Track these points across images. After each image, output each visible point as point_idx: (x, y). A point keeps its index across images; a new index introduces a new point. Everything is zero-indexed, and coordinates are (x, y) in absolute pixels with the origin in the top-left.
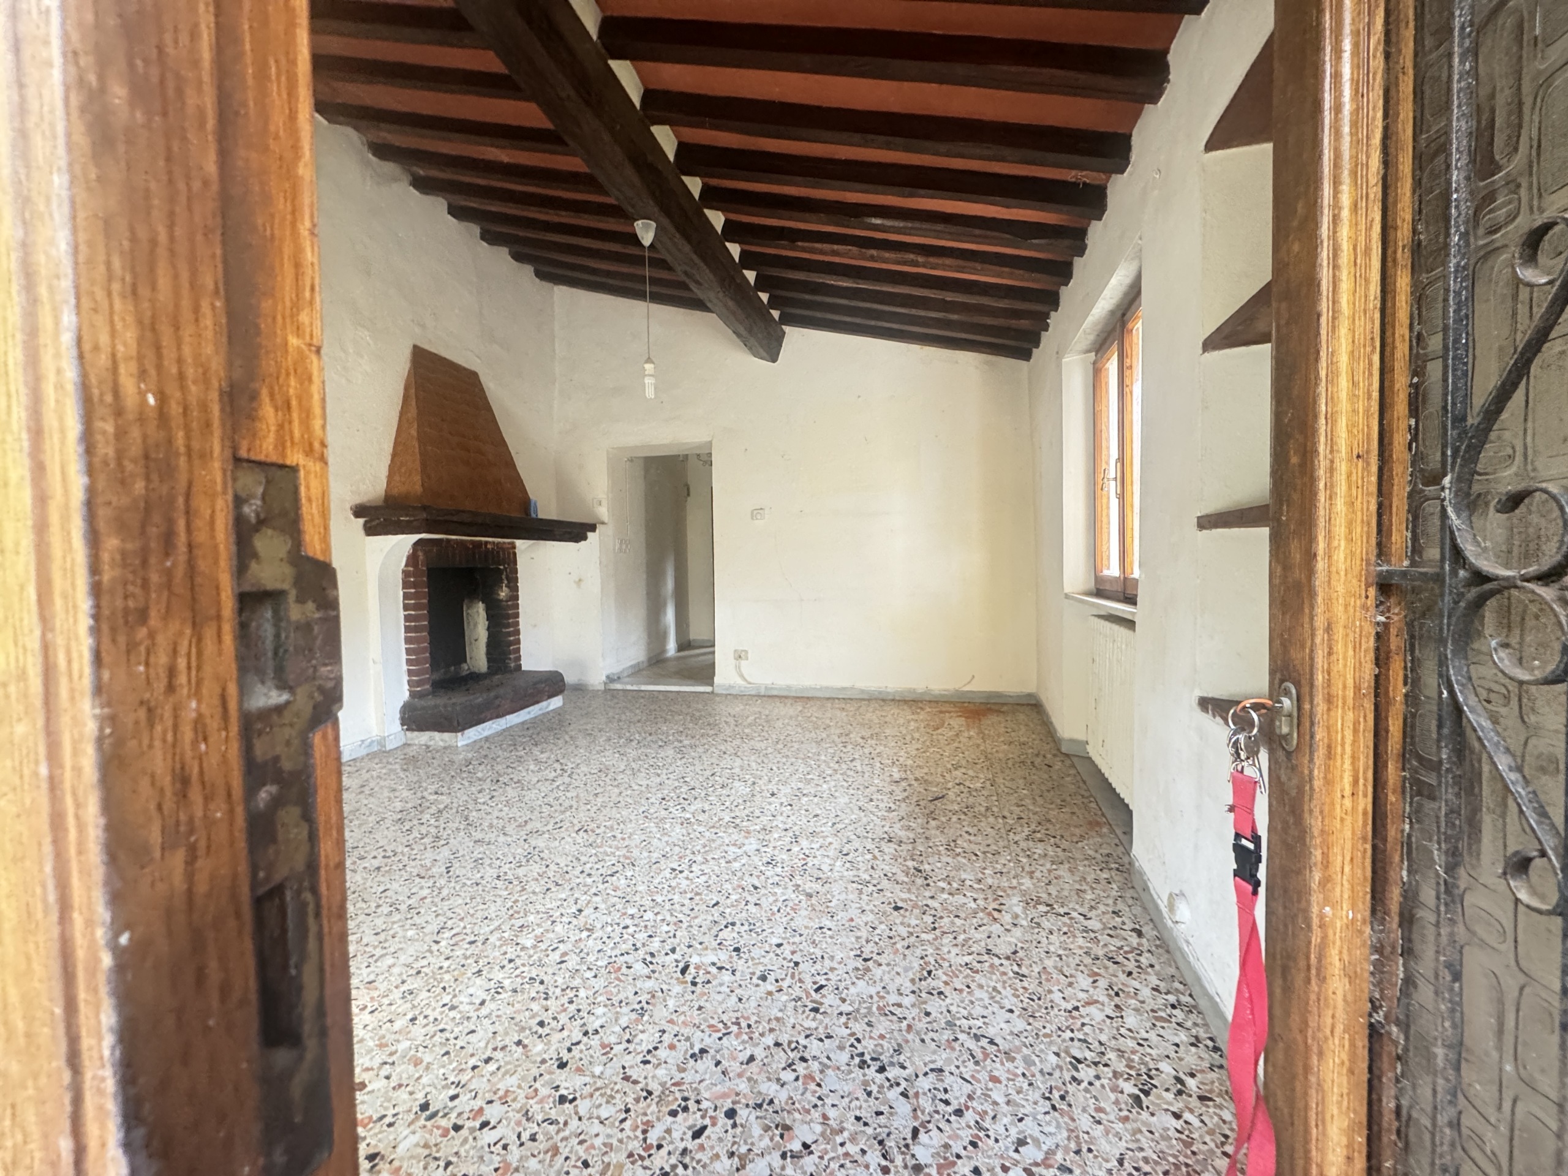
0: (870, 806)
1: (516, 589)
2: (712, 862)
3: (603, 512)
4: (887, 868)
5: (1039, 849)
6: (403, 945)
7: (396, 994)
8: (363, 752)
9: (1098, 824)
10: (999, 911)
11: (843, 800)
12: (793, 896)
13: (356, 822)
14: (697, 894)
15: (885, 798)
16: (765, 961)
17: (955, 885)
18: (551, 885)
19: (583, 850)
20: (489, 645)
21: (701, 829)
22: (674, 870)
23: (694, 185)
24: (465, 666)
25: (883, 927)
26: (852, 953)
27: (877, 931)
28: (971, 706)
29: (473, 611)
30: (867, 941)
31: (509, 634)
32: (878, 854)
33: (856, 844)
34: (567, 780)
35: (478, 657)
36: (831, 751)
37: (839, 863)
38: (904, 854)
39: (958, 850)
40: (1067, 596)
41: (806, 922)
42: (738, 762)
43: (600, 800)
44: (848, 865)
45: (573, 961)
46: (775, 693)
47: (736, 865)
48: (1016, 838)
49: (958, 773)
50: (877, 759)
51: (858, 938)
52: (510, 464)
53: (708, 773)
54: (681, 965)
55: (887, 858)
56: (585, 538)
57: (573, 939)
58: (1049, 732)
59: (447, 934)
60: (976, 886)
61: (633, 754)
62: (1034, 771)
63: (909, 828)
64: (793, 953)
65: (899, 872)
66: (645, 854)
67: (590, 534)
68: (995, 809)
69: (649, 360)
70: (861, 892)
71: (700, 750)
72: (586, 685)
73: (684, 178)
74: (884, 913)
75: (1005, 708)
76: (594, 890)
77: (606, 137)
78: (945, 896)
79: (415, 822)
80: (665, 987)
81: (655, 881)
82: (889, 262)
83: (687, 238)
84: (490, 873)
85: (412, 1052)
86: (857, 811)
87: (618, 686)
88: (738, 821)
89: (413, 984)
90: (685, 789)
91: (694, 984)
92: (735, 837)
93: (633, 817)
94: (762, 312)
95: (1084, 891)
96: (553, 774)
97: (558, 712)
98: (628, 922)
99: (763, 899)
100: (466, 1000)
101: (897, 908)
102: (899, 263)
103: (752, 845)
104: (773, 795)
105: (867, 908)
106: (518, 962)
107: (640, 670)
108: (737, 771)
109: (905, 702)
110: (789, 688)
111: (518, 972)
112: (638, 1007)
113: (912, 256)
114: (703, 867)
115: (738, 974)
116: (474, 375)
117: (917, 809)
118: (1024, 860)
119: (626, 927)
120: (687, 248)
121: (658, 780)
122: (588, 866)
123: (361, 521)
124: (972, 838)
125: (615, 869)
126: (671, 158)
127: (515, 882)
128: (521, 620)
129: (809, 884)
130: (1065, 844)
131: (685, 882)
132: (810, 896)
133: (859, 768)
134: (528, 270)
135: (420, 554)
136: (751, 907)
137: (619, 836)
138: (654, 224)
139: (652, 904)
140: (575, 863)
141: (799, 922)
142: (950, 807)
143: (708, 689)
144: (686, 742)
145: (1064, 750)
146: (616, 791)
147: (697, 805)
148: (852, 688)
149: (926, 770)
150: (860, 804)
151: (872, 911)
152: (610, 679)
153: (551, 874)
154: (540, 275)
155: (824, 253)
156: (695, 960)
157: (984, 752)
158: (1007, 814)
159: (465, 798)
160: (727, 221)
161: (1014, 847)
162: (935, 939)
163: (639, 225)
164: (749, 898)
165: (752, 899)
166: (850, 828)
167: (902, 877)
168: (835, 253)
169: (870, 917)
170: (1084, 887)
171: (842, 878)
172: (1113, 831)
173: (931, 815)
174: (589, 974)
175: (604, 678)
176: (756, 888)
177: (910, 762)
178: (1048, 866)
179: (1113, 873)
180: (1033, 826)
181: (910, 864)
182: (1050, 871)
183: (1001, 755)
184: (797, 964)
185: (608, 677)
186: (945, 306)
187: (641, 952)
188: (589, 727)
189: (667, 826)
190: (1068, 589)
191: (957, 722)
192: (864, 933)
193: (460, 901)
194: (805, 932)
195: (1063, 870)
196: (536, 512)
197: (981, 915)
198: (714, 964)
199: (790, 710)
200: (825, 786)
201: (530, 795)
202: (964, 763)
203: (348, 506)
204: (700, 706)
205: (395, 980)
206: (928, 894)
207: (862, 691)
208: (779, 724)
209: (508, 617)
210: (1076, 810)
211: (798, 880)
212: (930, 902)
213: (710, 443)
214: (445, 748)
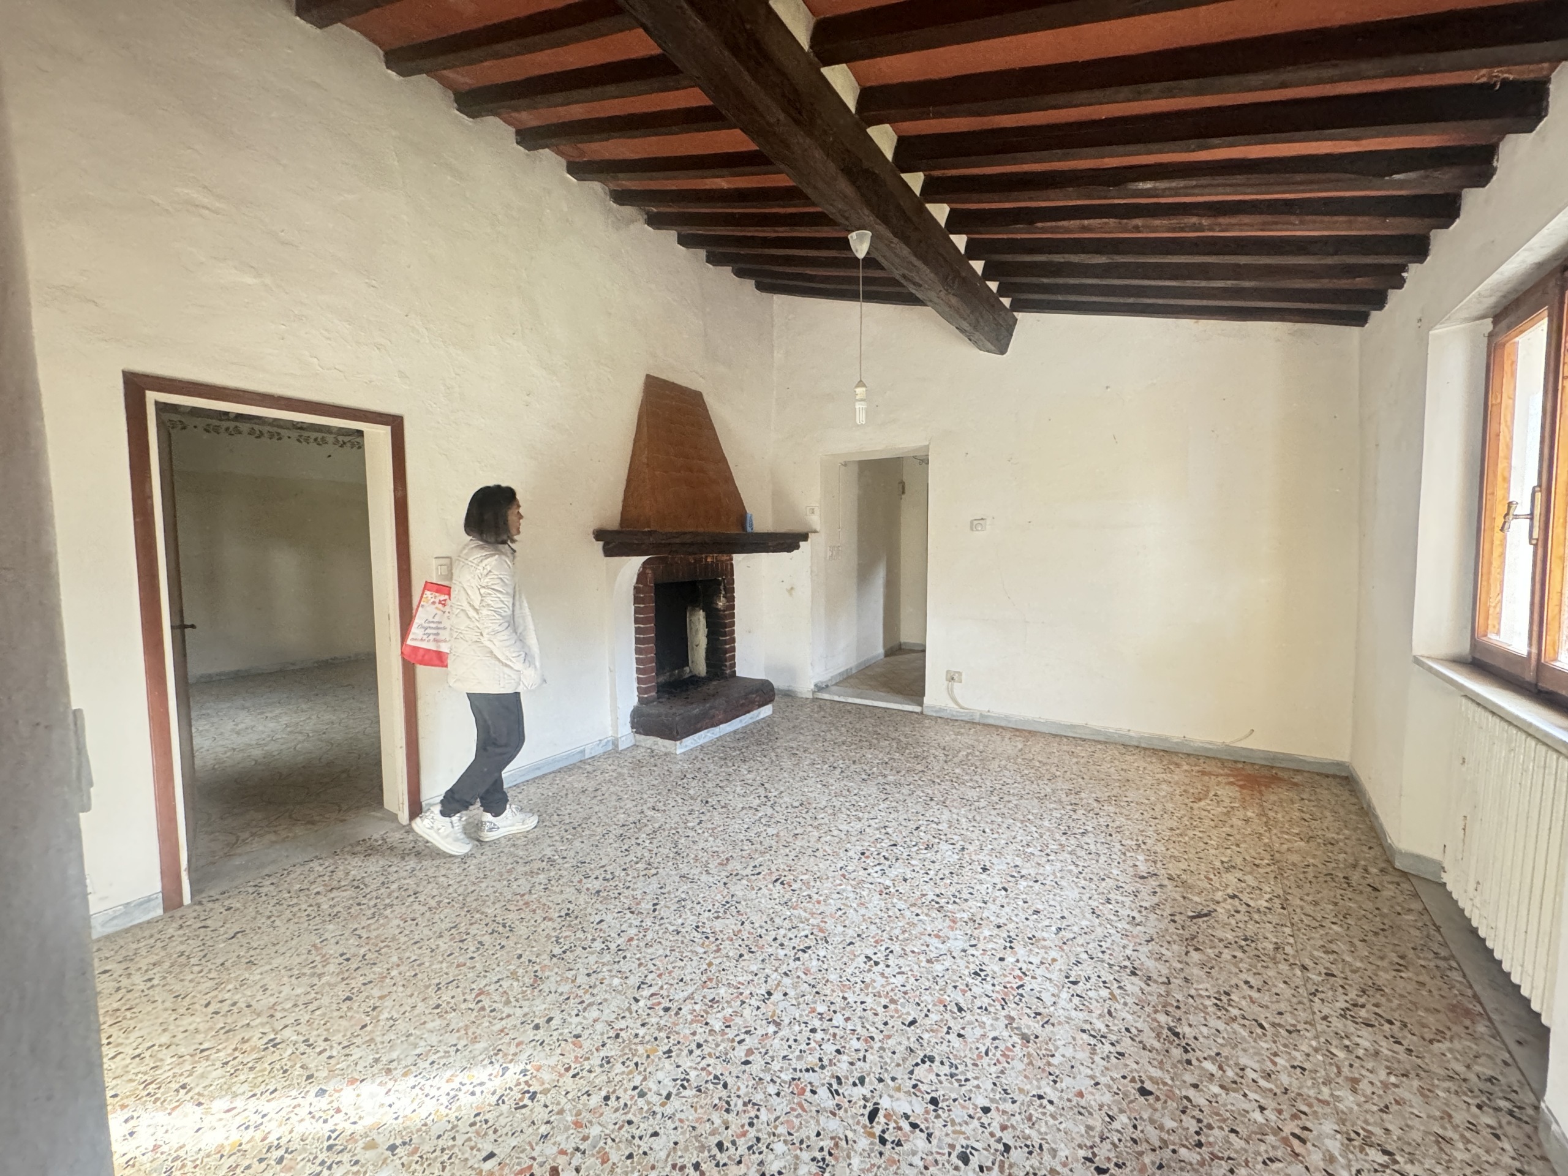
0: (1106, 910)
1: (733, 599)
2: (911, 957)
3: (815, 521)
4: (1129, 1017)
5: (1365, 1040)
6: (607, 996)
7: (596, 1061)
8: (599, 751)
9: (1467, 1013)
10: (1303, 1141)
11: (1072, 894)
12: (1006, 1034)
13: (587, 832)
14: (893, 1001)
15: (1127, 901)
16: (968, 1130)
17: (1230, 1073)
18: (744, 951)
19: (778, 908)
20: (708, 650)
21: (901, 905)
22: (869, 958)
23: (915, 181)
24: (687, 669)
25: (1123, 1118)
26: (1082, 1153)
27: (1116, 1125)
28: (1249, 770)
29: (694, 619)
30: (1102, 1139)
31: (725, 642)
32: (1117, 992)
33: (1087, 969)
34: (770, 811)
35: (699, 663)
36: (1056, 814)
37: (1065, 995)
38: (1153, 999)
39: (1234, 1012)
40: (1417, 661)
41: (1020, 1081)
42: (946, 815)
43: (799, 843)
44: (1076, 1000)
45: (756, 1068)
46: (991, 722)
47: (938, 968)
48: (1326, 1011)
49: (1231, 878)
50: (1117, 837)
51: (1089, 1128)
52: (729, 479)
53: (912, 825)
54: (870, 1106)
55: (1130, 1000)
56: (798, 547)
57: (760, 1032)
58: (1372, 828)
59: (646, 992)
60: (1262, 1083)
61: (836, 787)
62: (1349, 894)
63: (1160, 958)
64: (1004, 1128)
65: (1147, 1029)
66: (840, 929)
67: (802, 544)
68: (1289, 950)
69: (861, 384)
70: (1093, 1052)
71: (905, 790)
72: (794, 692)
73: (903, 176)
74: (1126, 1095)
75: (1298, 779)
76: (784, 968)
77: (818, 154)
78: (1216, 1089)
79: (633, 841)
80: (850, 1135)
81: (849, 970)
82: (1160, 229)
83: (905, 239)
84: (692, 920)
85: (601, 1144)
86: (1089, 916)
87: (826, 696)
88: (942, 901)
89: (613, 1050)
90: (886, 843)
91: (883, 1141)
92: (939, 924)
93: (831, 874)
94: (992, 302)
95: (1449, 1141)
96: (757, 802)
97: (768, 722)
98: (817, 1023)
99: (968, 1028)
100: (654, 1088)
101: (1144, 1092)
102: (1174, 230)
103: (958, 943)
104: (985, 869)
105: (1102, 1080)
106: (706, 1050)
107: (849, 677)
108: (944, 826)
109: (1155, 751)
110: (1006, 718)
111: (704, 1064)
112: (819, 1156)
113: (1194, 220)
114: (901, 962)
115: (934, 1141)
116: (698, 395)
117: (1172, 928)
118: (1341, 1054)
119: (813, 1031)
120: (905, 251)
121: (858, 826)
122: (782, 932)
123: (601, 543)
124: (1255, 995)
125: (808, 943)
126: (889, 156)
127: (712, 939)
128: (736, 628)
129: (1026, 1020)
130: (1408, 1040)
131: (881, 981)
132: (1026, 1038)
133: (1092, 847)
134: (750, 284)
135: (649, 571)
136: (953, 1037)
137: (815, 897)
138: (870, 234)
139: (843, 1004)
140: (769, 926)
141: (1012, 1080)
142: (1219, 933)
143: (918, 709)
144: (891, 778)
145: (1398, 865)
146: (816, 833)
147: (899, 869)
148: (1085, 727)
149: (1183, 865)
150: (1094, 904)
151: (1109, 1087)
152: (819, 688)
153: (745, 935)
154: (760, 287)
155: (1071, 229)
156: (885, 1103)
157: (1268, 847)
158: (1308, 962)
159: (677, 819)
160: (952, 211)
161: (1321, 1026)
162: (1202, 1163)
163: (853, 237)
164: (951, 1024)
165: (956, 1027)
166: (1080, 940)
167: (1152, 1041)
168: (1084, 229)
169: (1107, 1098)
170: (1450, 1134)
171: (1069, 1019)
172: (1496, 1035)
173: (1191, 942)
174: (772, 1089)
175: (812, 687)
176: (960, 1009)
177: (1160, 848)
178: (1383, 1074)
179: (1505, 1119)
180: (1353, 994)
181: (1162, 1018)
182: (1386, 1086)
183: (1295, 858)
184: (1007, 1148)
185: (816, 685)
186: (1237, 272)
187: (827, 1072)
188: (794, 744)
189: (865, 893)
190: (1419, 649)
191: (1228, 793)
192: (1097, 1122)
193: (661, 952)
194: (1020, 1098)
195: (1408, 1090)
196: (751, 525)
197: (1270, 1139)
198: (906, 1117)
199: (1010, 746)
200: (1048, 867)
201: (735, 825)
202: (1239, 861)
203: (591, 530)
204: (907, 730)
205: (598, 1041)
206: (1189, 1078)
207: (1098, 732)
208: (994, 765)
209: (725, 626)
210: (1425, 978)
211: (1012, 1010)
212: (1191, 1093)
213: (927, 447)
214: (666, 754)
